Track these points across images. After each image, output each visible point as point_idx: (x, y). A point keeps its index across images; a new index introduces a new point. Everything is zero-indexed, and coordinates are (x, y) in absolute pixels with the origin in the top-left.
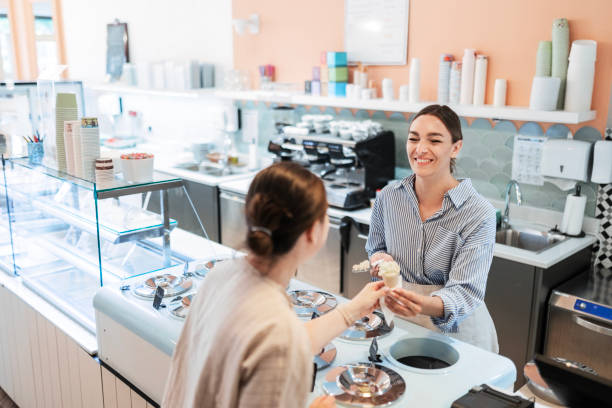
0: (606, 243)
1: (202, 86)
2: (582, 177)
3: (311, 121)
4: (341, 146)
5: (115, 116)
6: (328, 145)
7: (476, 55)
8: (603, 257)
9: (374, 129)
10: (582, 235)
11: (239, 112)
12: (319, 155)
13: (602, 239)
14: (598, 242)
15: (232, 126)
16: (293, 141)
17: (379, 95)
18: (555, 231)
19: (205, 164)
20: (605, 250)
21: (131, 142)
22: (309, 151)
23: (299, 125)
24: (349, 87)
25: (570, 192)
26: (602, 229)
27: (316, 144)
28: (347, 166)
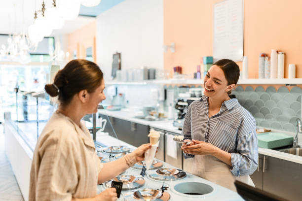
1: (149, 78)
3: (194, 91)
5: (114, 97)
7: (278, 52)
11: (165, 91)
15: (162, 98)
19: (148, 117)
21: (118, 108)
23: (187, 93)
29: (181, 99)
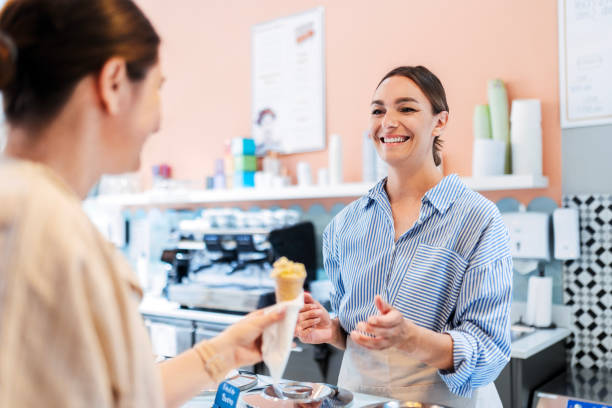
0: (581, 336)
2: (544, 254)
3: (214, 218)
4: (250, 237)
6: (235, 238)
8: (580, 355)
9: (291, 218)
10: (553, 326)
11: (127, 224)
12: (224, 251)
13: (577, 331)
14: (572, 335)
16: (191, 238)
17: (294, 182)
18: (520, 323)
20: (581, 344)
22: (211, 247)
24: (258, 177)
25: (532, 274)
26: (575, 319)
27: (220, 238)
28: (259, 262)
29: (187, 235)
